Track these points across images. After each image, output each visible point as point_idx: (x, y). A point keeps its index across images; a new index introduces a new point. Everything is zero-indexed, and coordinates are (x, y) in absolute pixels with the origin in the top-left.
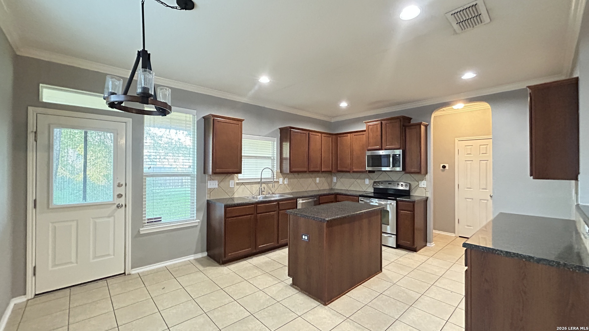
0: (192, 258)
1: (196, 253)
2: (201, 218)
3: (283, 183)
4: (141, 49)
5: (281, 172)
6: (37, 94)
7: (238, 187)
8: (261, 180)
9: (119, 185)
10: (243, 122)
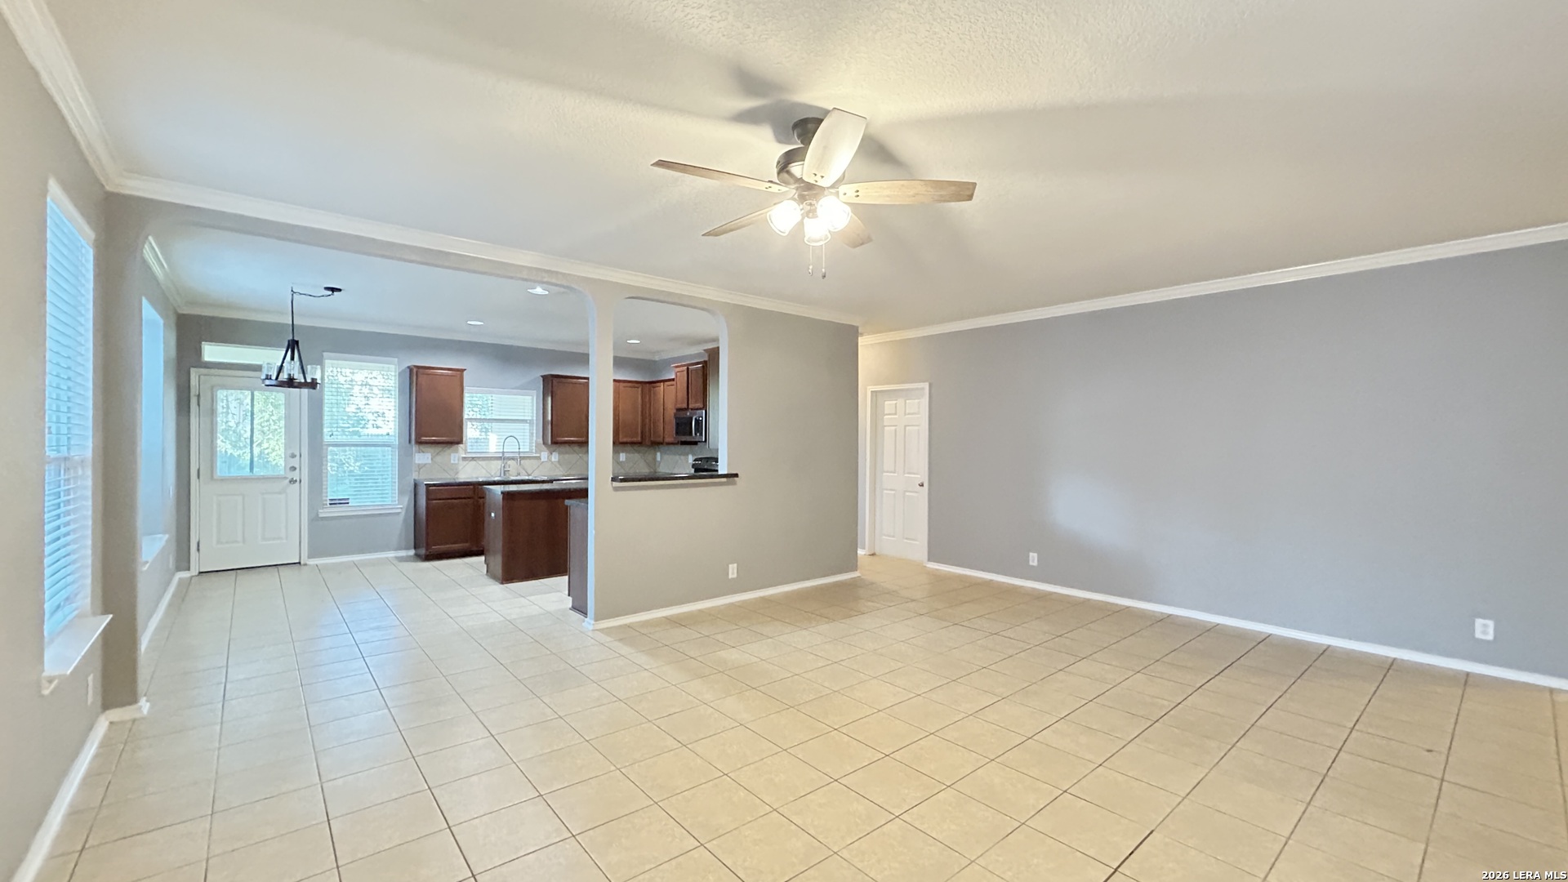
0: (391, 554)
1: (399, 548)
2: (406, 503)
3: (549, 459)
4: (291, 338)
5: (544, 443)
6: (199, 352)
7: (465, 463)
8: (503, 455)
9: (293, 456)
10: (465, 372)
